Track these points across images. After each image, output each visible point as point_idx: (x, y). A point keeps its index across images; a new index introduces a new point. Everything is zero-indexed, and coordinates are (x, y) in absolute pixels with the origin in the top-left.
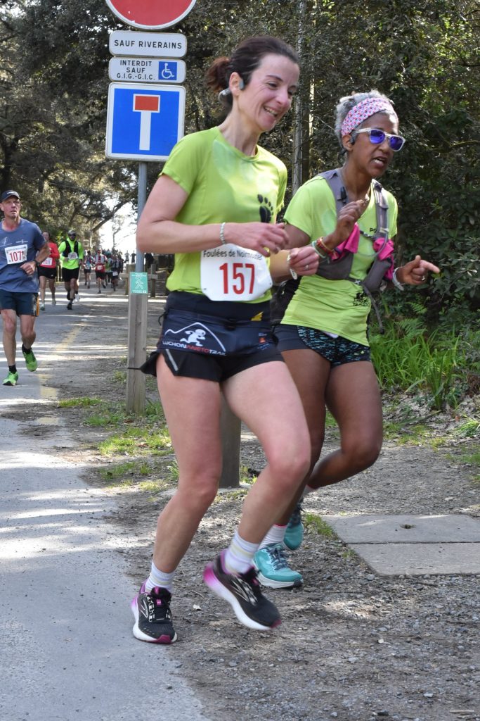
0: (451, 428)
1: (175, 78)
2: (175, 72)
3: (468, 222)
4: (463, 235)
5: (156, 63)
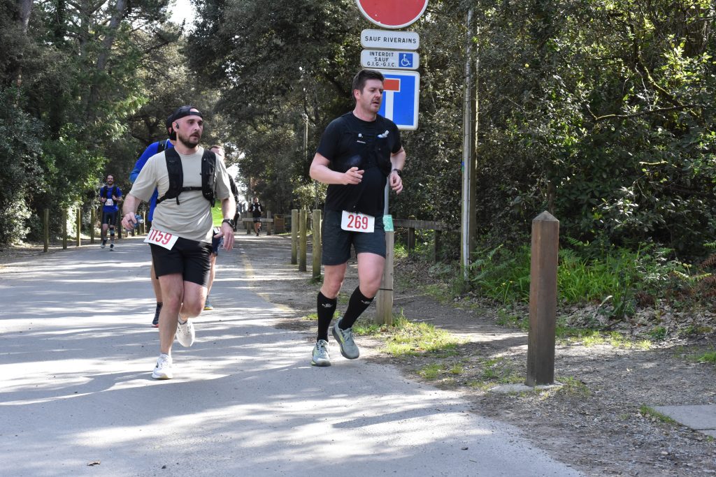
0: (636, 333)
1: (411, 66)
2: (411, 62)
3: (601, 176)
4: (599, 186)
5: (397, 54)
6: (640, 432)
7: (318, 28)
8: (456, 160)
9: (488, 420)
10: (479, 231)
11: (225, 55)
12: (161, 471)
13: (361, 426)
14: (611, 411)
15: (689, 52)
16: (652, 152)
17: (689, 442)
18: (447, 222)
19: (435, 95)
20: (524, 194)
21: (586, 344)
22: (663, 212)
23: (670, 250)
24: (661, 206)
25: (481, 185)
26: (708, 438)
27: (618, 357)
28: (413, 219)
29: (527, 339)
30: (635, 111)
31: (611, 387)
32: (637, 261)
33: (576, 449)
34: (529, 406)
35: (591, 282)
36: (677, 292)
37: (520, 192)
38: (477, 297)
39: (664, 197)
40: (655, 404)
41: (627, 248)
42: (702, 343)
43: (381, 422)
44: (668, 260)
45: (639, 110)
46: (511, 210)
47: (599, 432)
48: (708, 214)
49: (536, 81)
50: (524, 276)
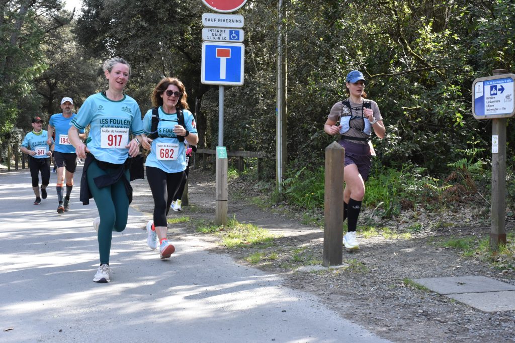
0: (401, 228)
1: (238, 39)
2: (238, 35)
5: (228, 31)
6: (403, 297)
7: (172, 13)
8: (272, 107)
9: (296, 291)
10: (289, 159)
11: (105, 33)
12: (58, 333)
13: (205, 297)
14: (383, 283)
15: (436, 28)
16: (410, 100)
17: (437, 303)
18: (266, 152)
19: (257, 61)
20: (321, 131)
21: (365, 237)
22: (419, 142)
23: (424, 169)
24: (417, 138)
25: (290, 125)
26: (451, 300)
27: (388, 245)
28: (242, 150)
29: (323, 234)
30: (398, 71)
31: (383, 266)
32: (401, 177)
33: (358, 310)
34: (325, 281)
35: (369, 193)
36: (430, 199)
37: (318, 129)
38: (288, 205)
39: (419, 132)
40: (414, 277)
41: (394, 169)
42: (447, 234)
43: (219, 294)
44: (423, 176)
45: (401, 71)
46: (311, 142)
47: (374, 297)
48: (451, 144)
49: (328, 50)
50: (321, 189)
